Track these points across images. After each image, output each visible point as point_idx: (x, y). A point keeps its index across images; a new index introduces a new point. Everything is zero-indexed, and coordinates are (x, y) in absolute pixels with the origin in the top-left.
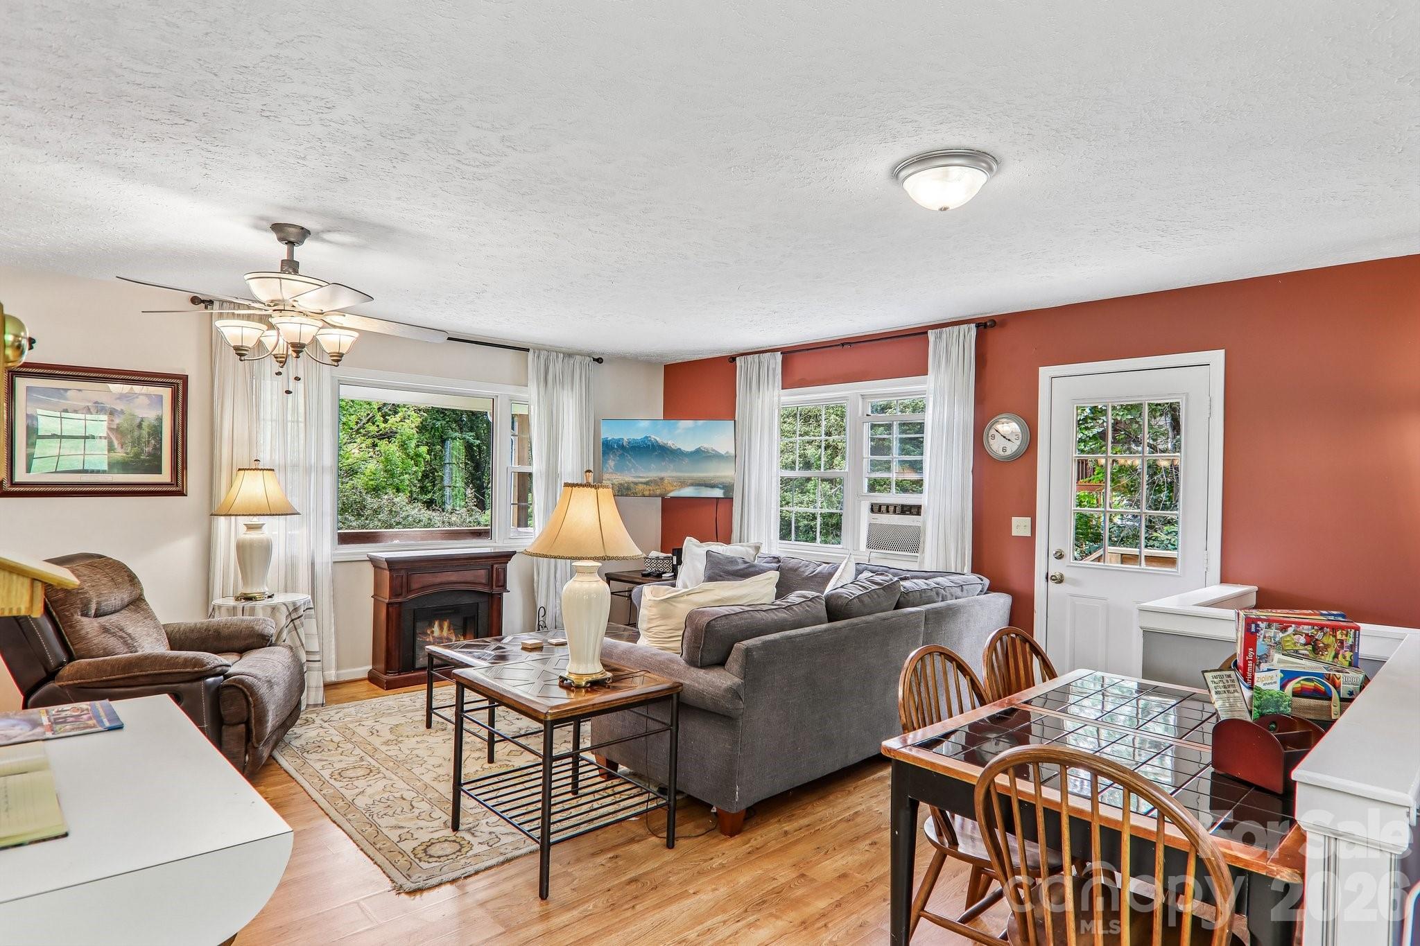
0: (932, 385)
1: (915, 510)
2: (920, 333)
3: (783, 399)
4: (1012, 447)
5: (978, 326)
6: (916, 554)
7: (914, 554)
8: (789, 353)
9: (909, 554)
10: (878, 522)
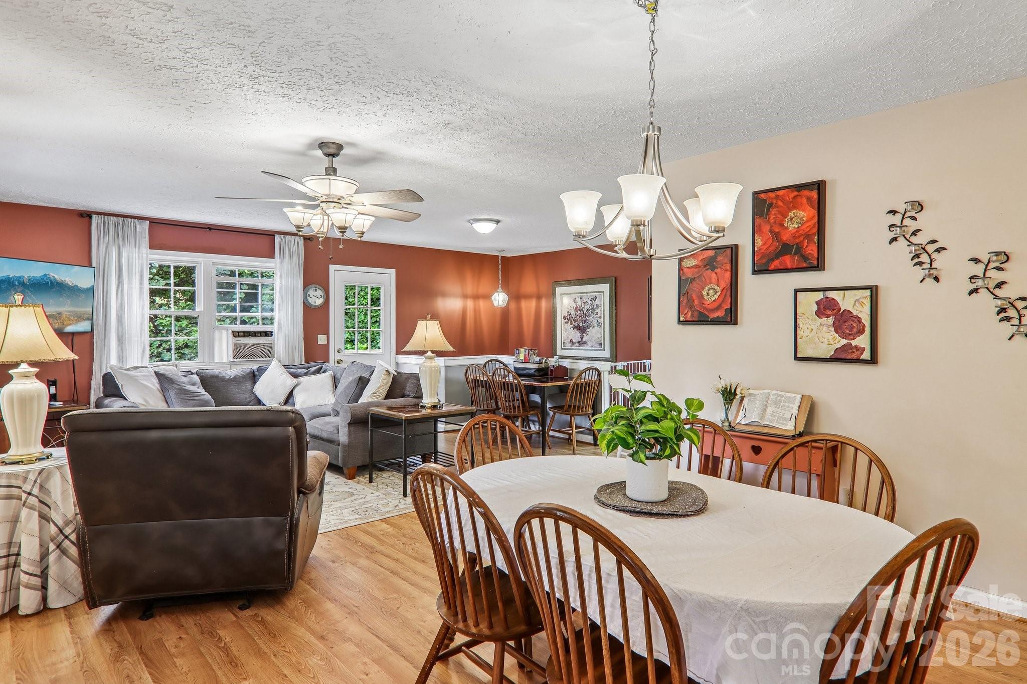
0: (279, 266)
1: (268, 334)
2: (270, 235)
3: (151, 256)
4: (319, 302)
5: (305, 239)
6: (270, 359)
7: (269, 359)
8: (155, 223)
9: (265, 359)
10: (239, 342)
